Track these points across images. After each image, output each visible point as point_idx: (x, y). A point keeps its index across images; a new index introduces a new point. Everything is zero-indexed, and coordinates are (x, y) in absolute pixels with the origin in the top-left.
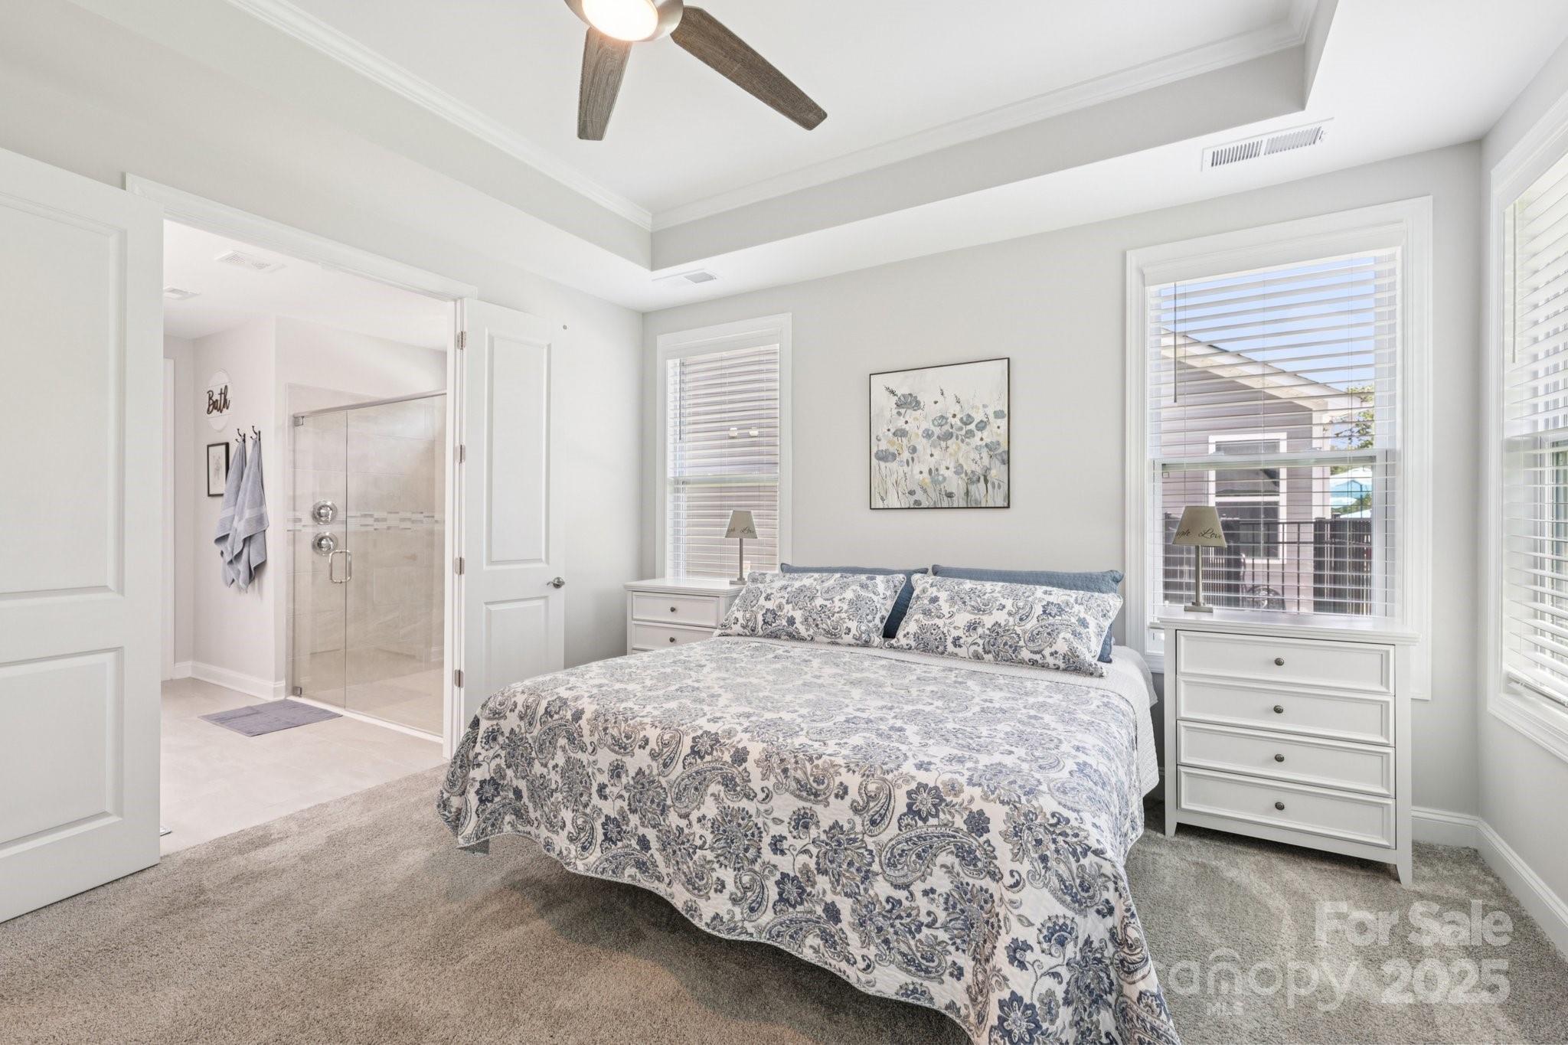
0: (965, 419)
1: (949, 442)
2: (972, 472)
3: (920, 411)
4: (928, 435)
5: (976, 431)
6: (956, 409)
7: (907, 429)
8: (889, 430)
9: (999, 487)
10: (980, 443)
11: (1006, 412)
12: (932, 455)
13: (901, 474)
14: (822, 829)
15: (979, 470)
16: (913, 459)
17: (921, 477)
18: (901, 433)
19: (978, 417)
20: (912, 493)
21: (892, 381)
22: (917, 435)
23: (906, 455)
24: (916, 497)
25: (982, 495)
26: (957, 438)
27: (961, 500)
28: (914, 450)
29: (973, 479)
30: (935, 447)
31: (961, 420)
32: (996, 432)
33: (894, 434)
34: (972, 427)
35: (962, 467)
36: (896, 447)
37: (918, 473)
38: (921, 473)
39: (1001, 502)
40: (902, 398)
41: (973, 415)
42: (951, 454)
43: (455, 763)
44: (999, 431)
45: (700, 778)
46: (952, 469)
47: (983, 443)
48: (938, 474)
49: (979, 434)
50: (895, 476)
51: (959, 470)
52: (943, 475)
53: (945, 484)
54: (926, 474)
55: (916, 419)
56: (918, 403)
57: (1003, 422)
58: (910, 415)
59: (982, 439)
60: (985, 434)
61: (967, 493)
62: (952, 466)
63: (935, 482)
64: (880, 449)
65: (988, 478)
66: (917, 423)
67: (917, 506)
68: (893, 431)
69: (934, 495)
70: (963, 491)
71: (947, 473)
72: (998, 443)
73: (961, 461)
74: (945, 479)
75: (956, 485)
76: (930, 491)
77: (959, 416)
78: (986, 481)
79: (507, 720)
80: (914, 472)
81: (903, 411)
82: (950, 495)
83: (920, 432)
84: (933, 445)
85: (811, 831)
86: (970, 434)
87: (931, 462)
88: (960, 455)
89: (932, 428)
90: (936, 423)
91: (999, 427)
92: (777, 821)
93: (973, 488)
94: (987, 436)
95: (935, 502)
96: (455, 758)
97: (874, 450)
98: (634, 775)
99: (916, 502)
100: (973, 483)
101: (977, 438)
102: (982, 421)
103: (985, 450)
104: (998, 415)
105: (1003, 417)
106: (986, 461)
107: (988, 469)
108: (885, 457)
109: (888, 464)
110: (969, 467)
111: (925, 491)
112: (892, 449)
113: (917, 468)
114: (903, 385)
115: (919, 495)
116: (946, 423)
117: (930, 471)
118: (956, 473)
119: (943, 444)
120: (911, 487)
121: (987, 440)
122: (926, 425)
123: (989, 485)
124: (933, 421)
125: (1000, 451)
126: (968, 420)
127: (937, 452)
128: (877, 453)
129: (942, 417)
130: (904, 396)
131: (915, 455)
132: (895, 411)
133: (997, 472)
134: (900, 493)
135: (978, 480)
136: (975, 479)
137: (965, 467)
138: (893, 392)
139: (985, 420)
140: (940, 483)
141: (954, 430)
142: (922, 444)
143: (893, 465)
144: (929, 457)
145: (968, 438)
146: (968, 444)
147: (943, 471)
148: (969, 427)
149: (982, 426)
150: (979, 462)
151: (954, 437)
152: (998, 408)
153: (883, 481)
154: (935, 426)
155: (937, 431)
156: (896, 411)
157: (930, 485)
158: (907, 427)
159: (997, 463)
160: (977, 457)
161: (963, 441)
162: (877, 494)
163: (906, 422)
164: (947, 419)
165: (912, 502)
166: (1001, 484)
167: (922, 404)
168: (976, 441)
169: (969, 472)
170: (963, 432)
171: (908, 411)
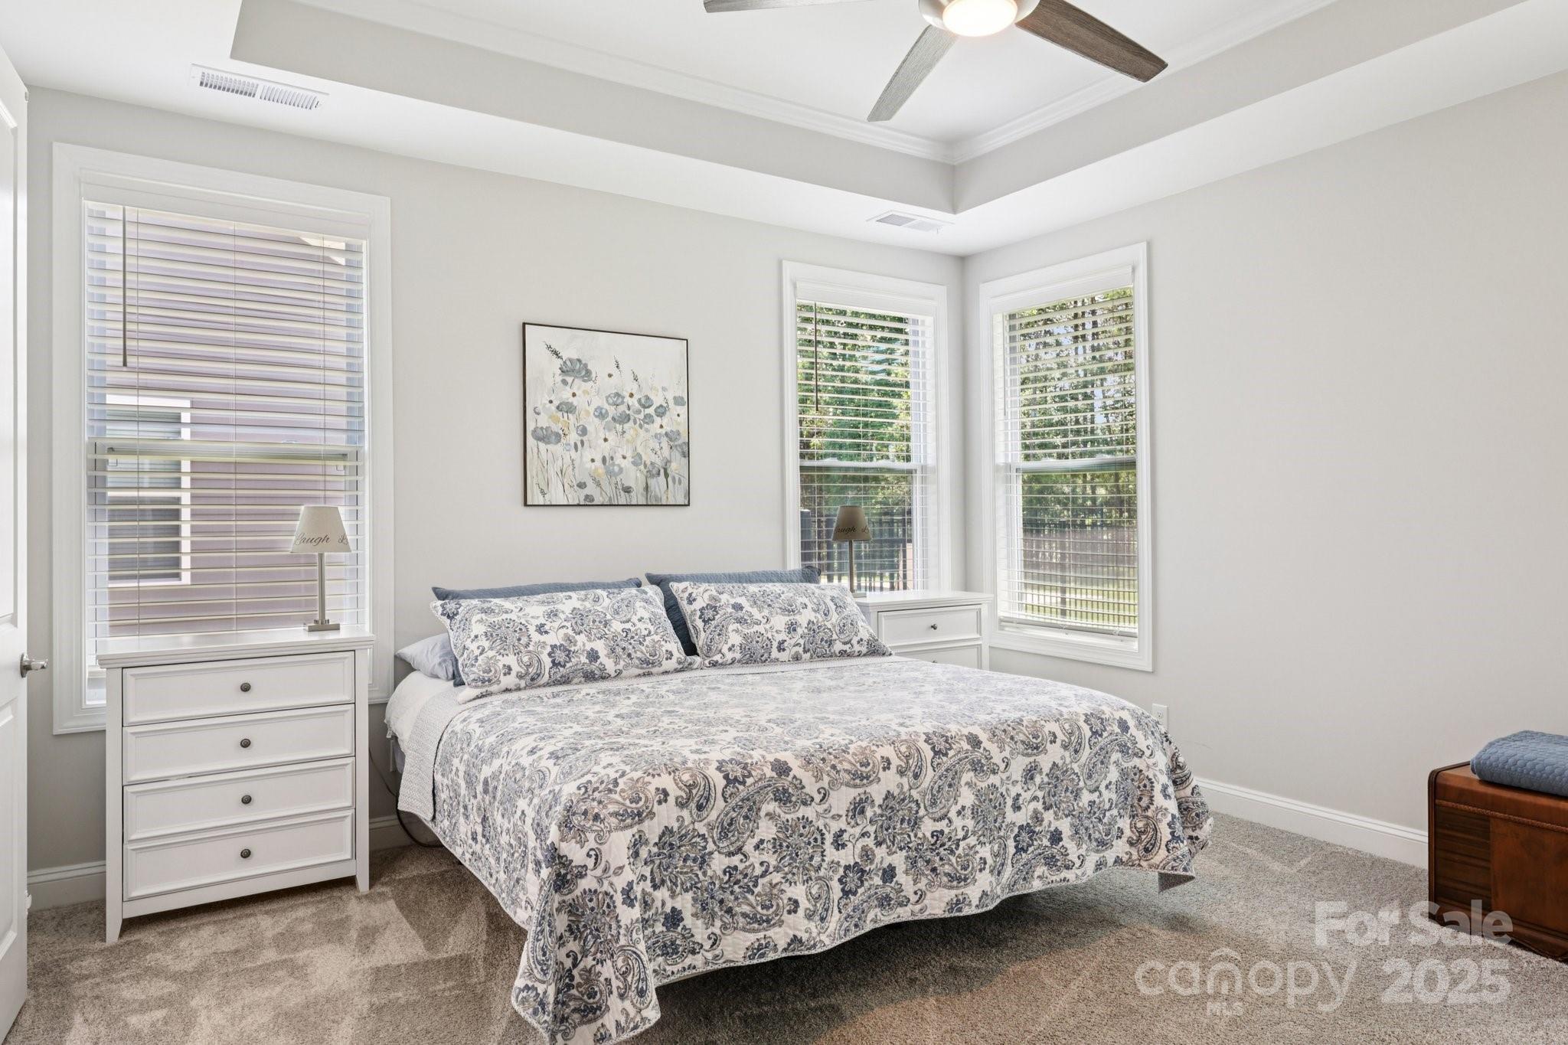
0: (643, 401)
1: (626, 426)
2: (652, 463)
3: (591, 383)
4: (601, 414)
5: (655, 417)
6: (633, 387)
7: (575, 404)
8: (551, 402)
9: (680, 483)
10: (659, 431)
11: (686, 400)
12: (606, 440)
13: (567, 460)
14: (1044, 774)
15: (659, 462)
16: (582, 443)
17: (593, 465)
18: (566, 408)
19: (658, 401)
20: (582, 485)
21: (557, 339)
22: (588, 413)
23: (573, 437)
24: (587, 491)
25: (663, 490)
26: (635, 423)
27: (639, 496)
28: (584, 431)
29: (652, 473)
30: (610, 430)
31: (639, 400)
32: (674, 421)
33: (558, 408)
34: (651, 411)
35: (640, 457)
36: (560, 425)
37: (588, 461)
38: (593, 461)
39: (681, 500)
40: (568, 363)
41: (652, 397)
42: (628, 441)
43: (542, 931)
44: (679, 419)
45: (950, 774)
46: (630, 459)
47: (663, 431)
48: (614, 465)
49: (658, 421)
50: (560, 463)
51: (637, 460)
52: (619, 465)
53: (621, 476)
54: (598, 463)
55: (586, 392)
56: (588, 372)
57: (683, 410)
58: (579, 386)
59: (661, 427)
60: (665, 421)
61: (647, 488)
62: (629, 455)
63: (610, 473)
64: (539, 425)
65: (669, 471)
66: (588, 397)
67: (589, 503)
68: (556, 403)
69: (609, 489)
70: (642, 485)
71: (625, 464)
72: (679, 433)
73: (640, 450)
74: (621, 470)
75: (633, 477)
76: (605, 483)
77: (636, 397)
78: (666, 475)
79: (656, 819)
80: (584, 459)
81: (569, 379)
82: (627, 490)
83: (591, 409)
84: (607, 428)
85: (1036, 780)
86: (649, 419)
87: (605, 449)
88: (639, 443)
89: (606, 406)
90: (611, 401)
91: (678, 415)
92: (1015, 783)
93: (652, 482)
94: (669, 423)
95: (610, 498)
96: (540, 924)
97: (530, 427)
98: (881, 802)
99: (587, 497)
100: (652, 476)
101: (657, 425)
102: (661, 406)
103: (665, 440)
104: (678, 401)
105: (684, 405)
106: (666, 452)
107: (668, 462)
108: (546, 437)
109: (550, 447)
110: (648, 457)
111: (598, 484)
112: (556, 428)
113: (588, 455)
114: (572, 346)
115: (591, 489)
116: (623, 403)
117: (604, 460)
118: (634, 463)
119: (619, 427)
120: (580, 479)
121: (667, 429)
122: (599, 402)
123: (670, 479)
124: (607, 398)
125: (680, 442)
126: (646, 403)
127: (611, 436)
128: (534, 431)
129: (618, 395)
130: (571, 360)
131: (585, 438)
132: (559, 379)
133: (677, 466)
134: (566, 486)
135: (659, 474)
136: (654, 472)
137: (644, 458)
138: (556, 353)
139: (665, 405)
140: (616, 475)
141: (630, 412)
142: (593, 424)
143: (557, 449)
144: (602, 443)
145: (647, 423)
146: (647, 431)
147: (618, 460)
148: (648, 411)
149: (661, 411)
150: (659, 453)
151: (631, 421)
152: (678, 394)
153: (544, 466)
154: (609, 404)
155: (612, 411)
156: (561, 378)
157: (605, 477)
158: (575, 401)
159: (677, 455)
160: (657, 447)
161: (641, 426)
162: (535, 486)
163: (574, 395)
164: (623, 398)
165: (582, 498)
166: (682, 479)
167: (594, 375)
168: (655, 428)
169: (648, 463)
170: (642, 416)
171: (576, 380)
